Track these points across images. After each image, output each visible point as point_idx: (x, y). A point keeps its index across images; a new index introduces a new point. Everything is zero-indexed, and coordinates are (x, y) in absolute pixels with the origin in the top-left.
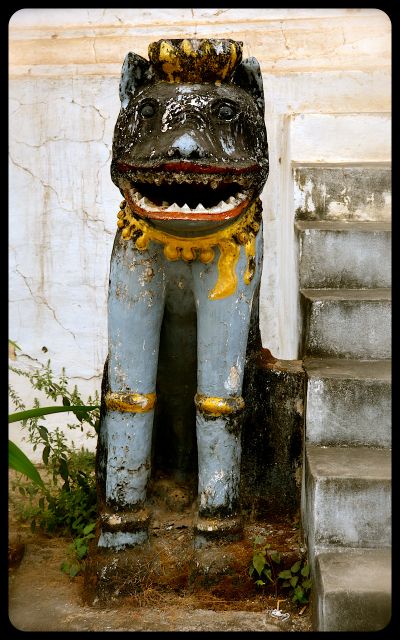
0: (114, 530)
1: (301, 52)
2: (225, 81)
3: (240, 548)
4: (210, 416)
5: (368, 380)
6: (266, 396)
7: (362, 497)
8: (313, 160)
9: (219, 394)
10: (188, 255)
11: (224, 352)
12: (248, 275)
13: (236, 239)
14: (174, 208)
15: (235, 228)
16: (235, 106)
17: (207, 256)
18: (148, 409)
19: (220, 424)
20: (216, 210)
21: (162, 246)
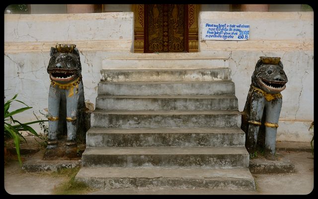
0: (49, 145)
1: (109, 47)
2: (71, 53)
3: (75, 148)
4: (69, 121)
5: (103, 114)
6: (85, 117)
7: (96, 137)
8: (107, 69)
9: (70, 116)
10: (64, 88)
11: (71, 108)
12: (76, 92)
13: (74, 85)
14: (57, 78)
15: (73, 82)
16: (71, 58)
17: (67, 88)
18: (57, 120)
19: (71, 123)
20: (66, 78)
21: (59, 86)
